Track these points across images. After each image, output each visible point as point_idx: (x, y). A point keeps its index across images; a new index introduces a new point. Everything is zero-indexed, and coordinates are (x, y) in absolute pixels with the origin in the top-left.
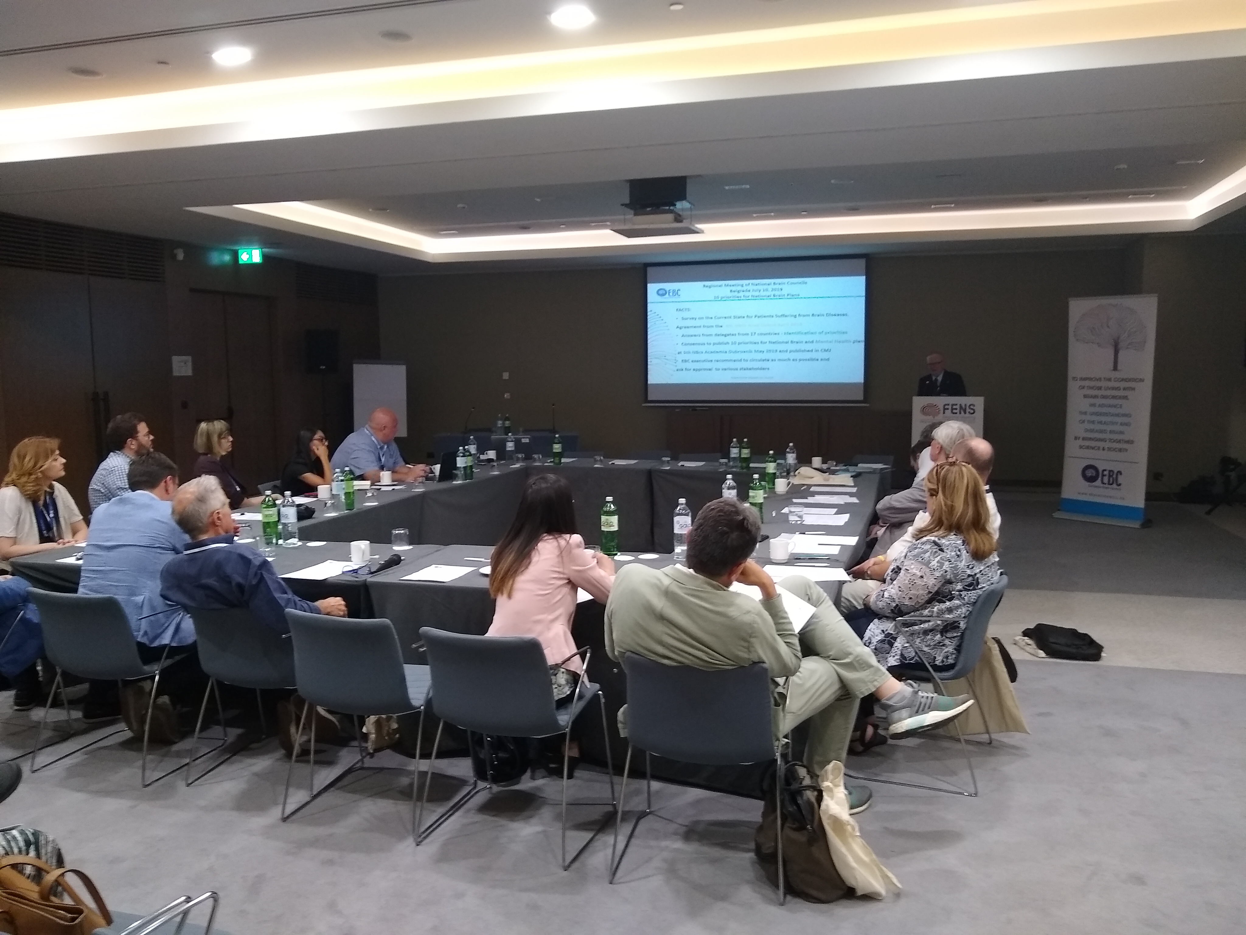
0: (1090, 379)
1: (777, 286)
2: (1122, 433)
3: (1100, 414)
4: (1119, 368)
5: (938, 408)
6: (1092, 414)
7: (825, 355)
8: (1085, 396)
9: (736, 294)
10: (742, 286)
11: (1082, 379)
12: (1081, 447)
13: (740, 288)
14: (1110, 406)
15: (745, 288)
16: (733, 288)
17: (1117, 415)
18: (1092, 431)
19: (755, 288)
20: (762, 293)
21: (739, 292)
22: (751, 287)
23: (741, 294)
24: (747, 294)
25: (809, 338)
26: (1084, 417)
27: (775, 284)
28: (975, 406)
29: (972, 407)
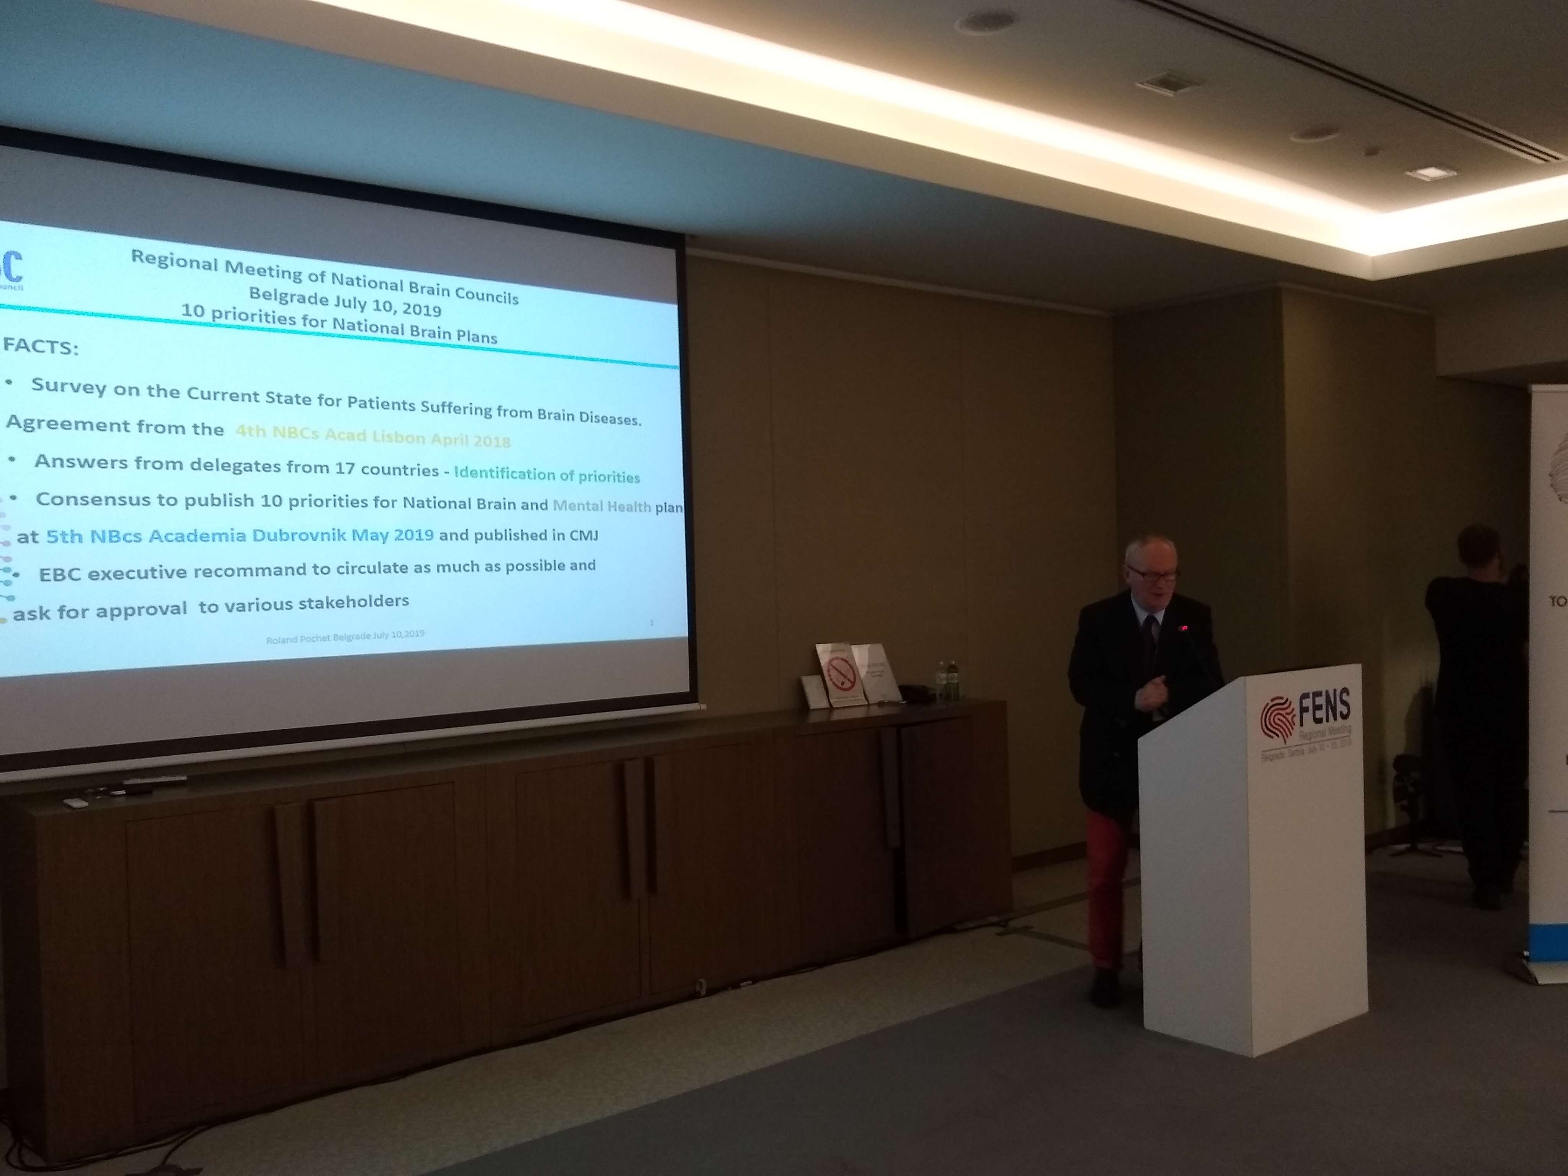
1: (423, 299)
5: (1288, 711)
7: (581, 551)
9: (273, 306)
10: (297, 278)
13: (286, 286)
15: (307, 288)
16: (265, 284)
19: (347, 293)
20: (372, 316)
21: (283, 299)
22: (327, 289)
23: (295, 310)
24: (316, 312)
25: (534, 491)
27: (414, 287)
28: (1348, 694)
29: (1344, 696)
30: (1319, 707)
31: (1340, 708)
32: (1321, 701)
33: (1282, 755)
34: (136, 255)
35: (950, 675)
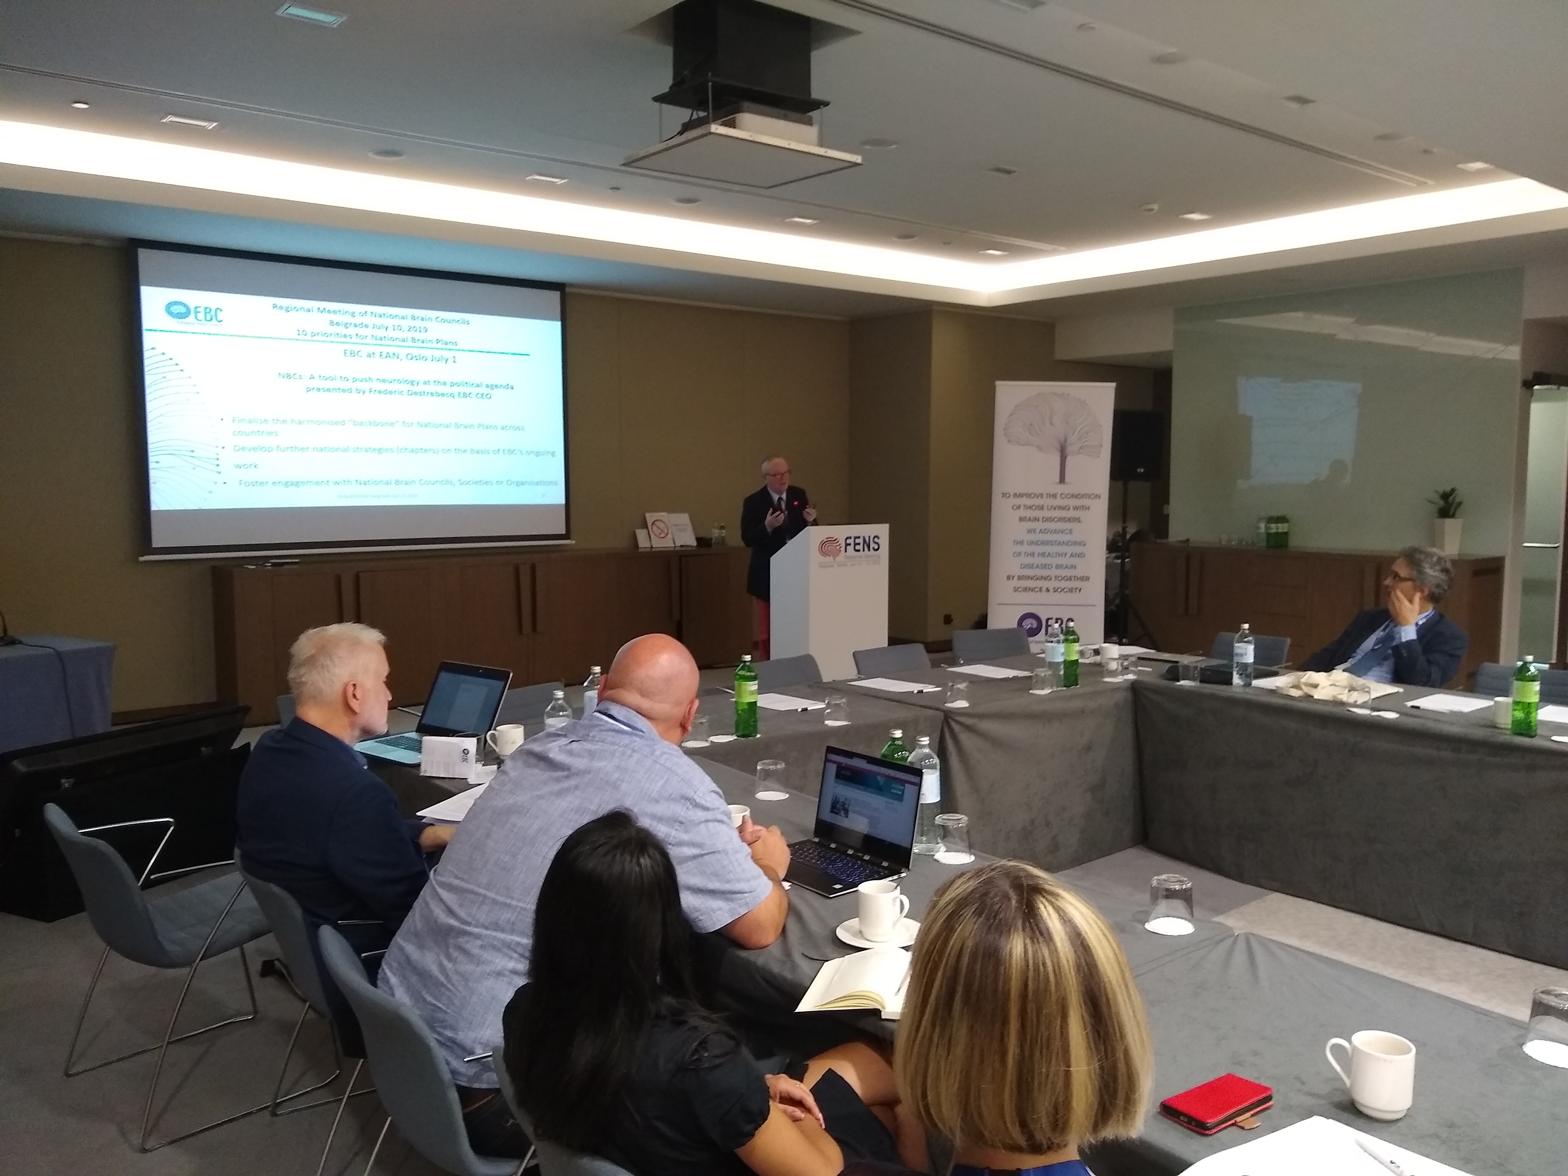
0: (1028, 495)
1: (418, 323)
2: (1074, 567)
3: (1043, 543)
4: (1066, 481)
5: (838, 544)
6: (1032, 543)
8: (1021, 519)
9: (341, 330)
10: (353, 315)
11: (1015, 495)
12: (1016, 590)
14: (1055, 531)
15: (358, 320)
16: (337, 318)
17: (1067, 544)
18: (1031, 566)
19: (379, 321)
20: (391, 333)
21: (346, 326)
22: (368, 320)
23: (352, 331)
24: (362, 331)
26: (1019, 548)
27: (413, 318)
28: (878, 538)
29: (876, 540)
30: (859, 544)
31: (872, 545)
32: (861, 541)
33: (832, 566)
34: (275, 306)
35: (721, 531)
